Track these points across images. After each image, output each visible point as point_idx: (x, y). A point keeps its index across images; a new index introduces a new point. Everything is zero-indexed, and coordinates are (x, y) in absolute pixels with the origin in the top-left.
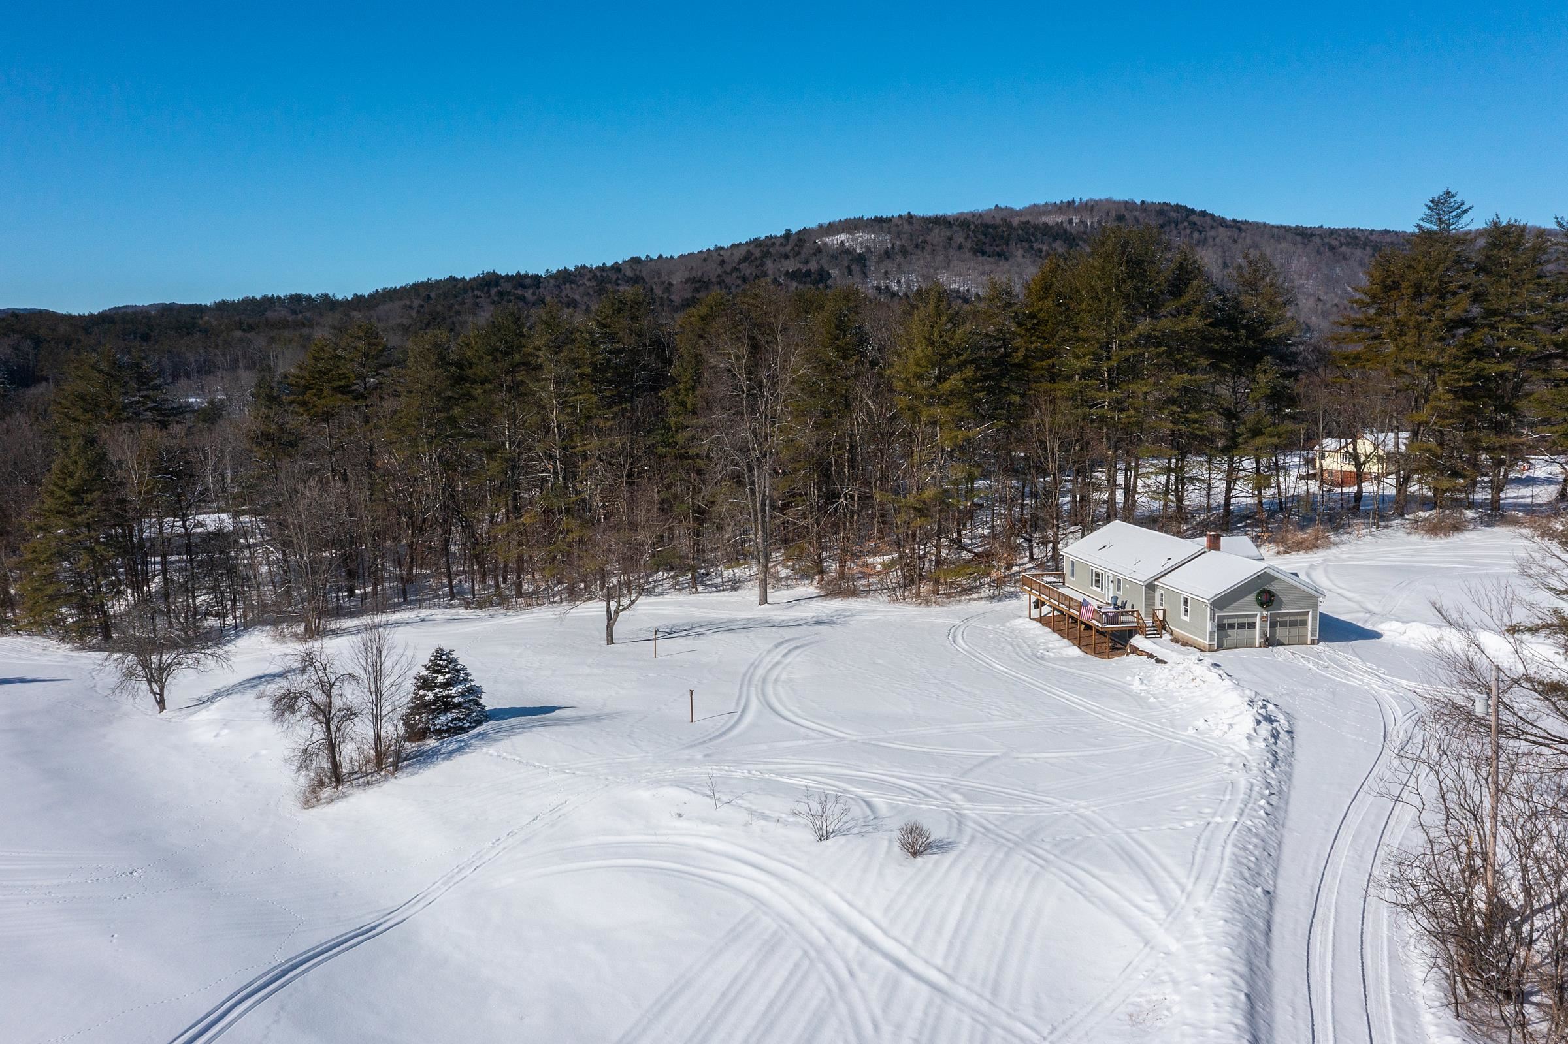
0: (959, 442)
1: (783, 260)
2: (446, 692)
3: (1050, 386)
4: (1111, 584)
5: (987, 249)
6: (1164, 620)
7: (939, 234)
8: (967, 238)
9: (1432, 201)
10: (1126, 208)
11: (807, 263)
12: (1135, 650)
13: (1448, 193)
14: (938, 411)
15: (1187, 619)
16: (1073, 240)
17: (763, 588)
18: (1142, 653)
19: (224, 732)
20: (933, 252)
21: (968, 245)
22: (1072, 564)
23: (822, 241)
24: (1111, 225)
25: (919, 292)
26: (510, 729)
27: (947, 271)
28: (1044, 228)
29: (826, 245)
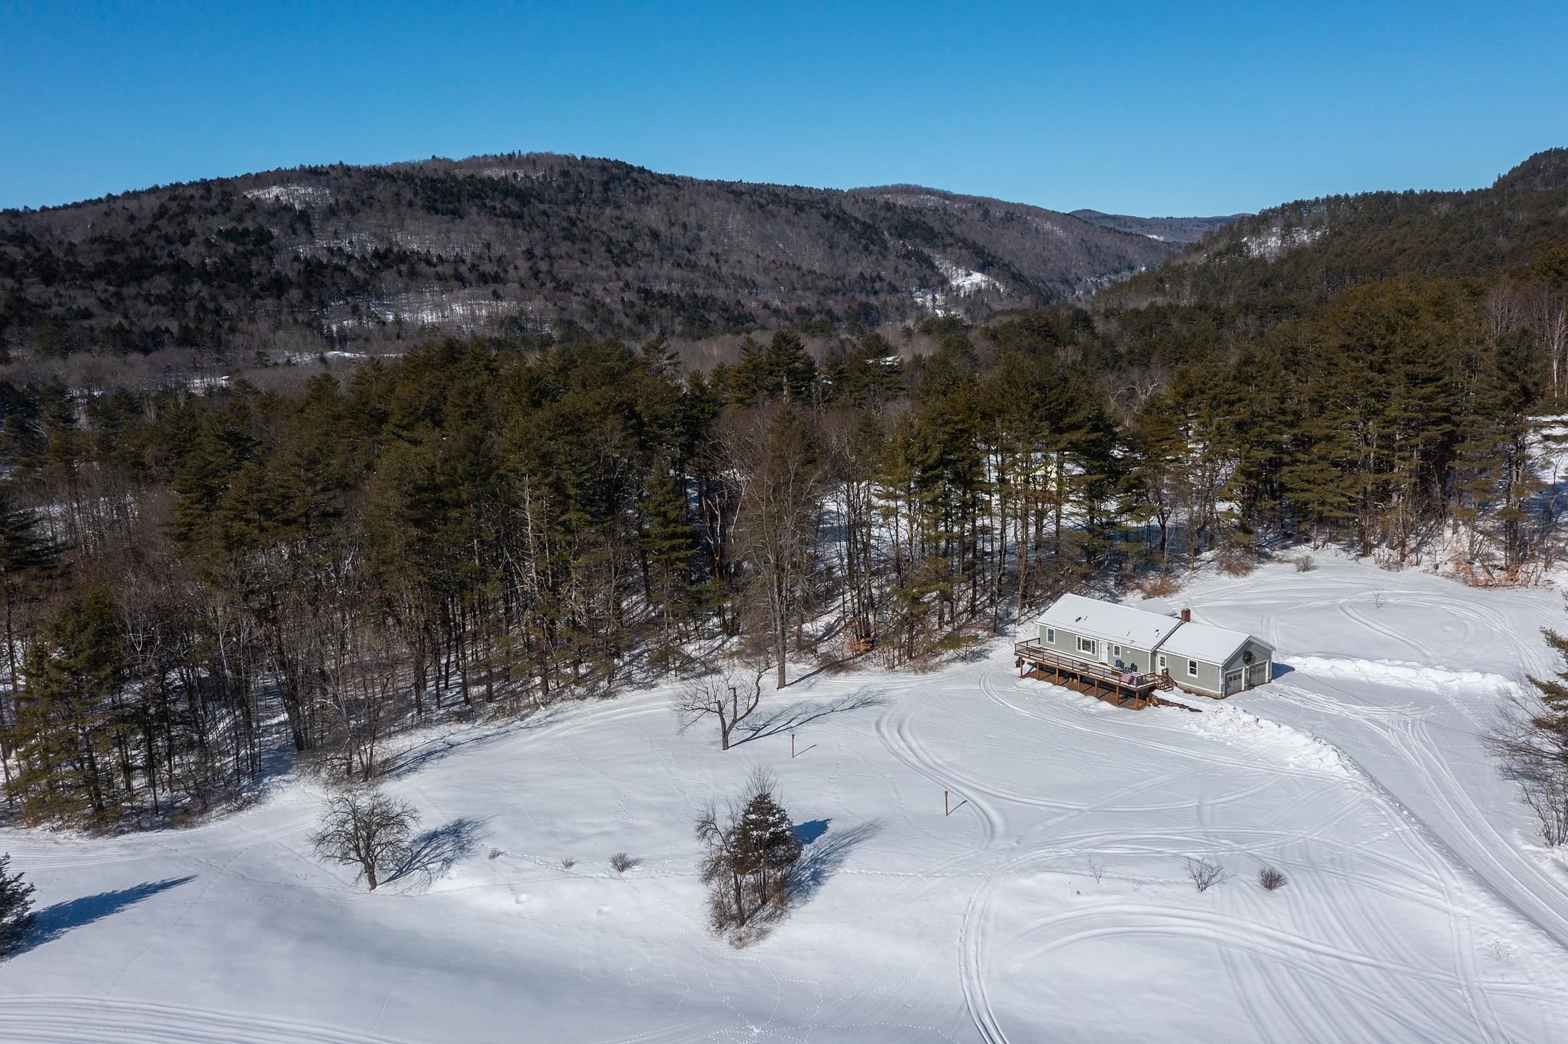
1: (209, 216)
4: (1106, 650)
5: (439, 206)
6: (1167, 676)
7: (385, 189)
8: (416, 194)
10: (569, 164)
11: (240, 220)
15: (1196, 676)
16: (523, 197)
17: (782, 672)
18: (1173, 704)
19: (523, 897)
20: (383, 209)
21: (419, 202)
22: (1051, 632)
23: (253, 194)
24: (557, 181)
25: (376, 254)
26: (833, 850)
27: (401, 230)
28: (491, 183)
29: (258, 199)
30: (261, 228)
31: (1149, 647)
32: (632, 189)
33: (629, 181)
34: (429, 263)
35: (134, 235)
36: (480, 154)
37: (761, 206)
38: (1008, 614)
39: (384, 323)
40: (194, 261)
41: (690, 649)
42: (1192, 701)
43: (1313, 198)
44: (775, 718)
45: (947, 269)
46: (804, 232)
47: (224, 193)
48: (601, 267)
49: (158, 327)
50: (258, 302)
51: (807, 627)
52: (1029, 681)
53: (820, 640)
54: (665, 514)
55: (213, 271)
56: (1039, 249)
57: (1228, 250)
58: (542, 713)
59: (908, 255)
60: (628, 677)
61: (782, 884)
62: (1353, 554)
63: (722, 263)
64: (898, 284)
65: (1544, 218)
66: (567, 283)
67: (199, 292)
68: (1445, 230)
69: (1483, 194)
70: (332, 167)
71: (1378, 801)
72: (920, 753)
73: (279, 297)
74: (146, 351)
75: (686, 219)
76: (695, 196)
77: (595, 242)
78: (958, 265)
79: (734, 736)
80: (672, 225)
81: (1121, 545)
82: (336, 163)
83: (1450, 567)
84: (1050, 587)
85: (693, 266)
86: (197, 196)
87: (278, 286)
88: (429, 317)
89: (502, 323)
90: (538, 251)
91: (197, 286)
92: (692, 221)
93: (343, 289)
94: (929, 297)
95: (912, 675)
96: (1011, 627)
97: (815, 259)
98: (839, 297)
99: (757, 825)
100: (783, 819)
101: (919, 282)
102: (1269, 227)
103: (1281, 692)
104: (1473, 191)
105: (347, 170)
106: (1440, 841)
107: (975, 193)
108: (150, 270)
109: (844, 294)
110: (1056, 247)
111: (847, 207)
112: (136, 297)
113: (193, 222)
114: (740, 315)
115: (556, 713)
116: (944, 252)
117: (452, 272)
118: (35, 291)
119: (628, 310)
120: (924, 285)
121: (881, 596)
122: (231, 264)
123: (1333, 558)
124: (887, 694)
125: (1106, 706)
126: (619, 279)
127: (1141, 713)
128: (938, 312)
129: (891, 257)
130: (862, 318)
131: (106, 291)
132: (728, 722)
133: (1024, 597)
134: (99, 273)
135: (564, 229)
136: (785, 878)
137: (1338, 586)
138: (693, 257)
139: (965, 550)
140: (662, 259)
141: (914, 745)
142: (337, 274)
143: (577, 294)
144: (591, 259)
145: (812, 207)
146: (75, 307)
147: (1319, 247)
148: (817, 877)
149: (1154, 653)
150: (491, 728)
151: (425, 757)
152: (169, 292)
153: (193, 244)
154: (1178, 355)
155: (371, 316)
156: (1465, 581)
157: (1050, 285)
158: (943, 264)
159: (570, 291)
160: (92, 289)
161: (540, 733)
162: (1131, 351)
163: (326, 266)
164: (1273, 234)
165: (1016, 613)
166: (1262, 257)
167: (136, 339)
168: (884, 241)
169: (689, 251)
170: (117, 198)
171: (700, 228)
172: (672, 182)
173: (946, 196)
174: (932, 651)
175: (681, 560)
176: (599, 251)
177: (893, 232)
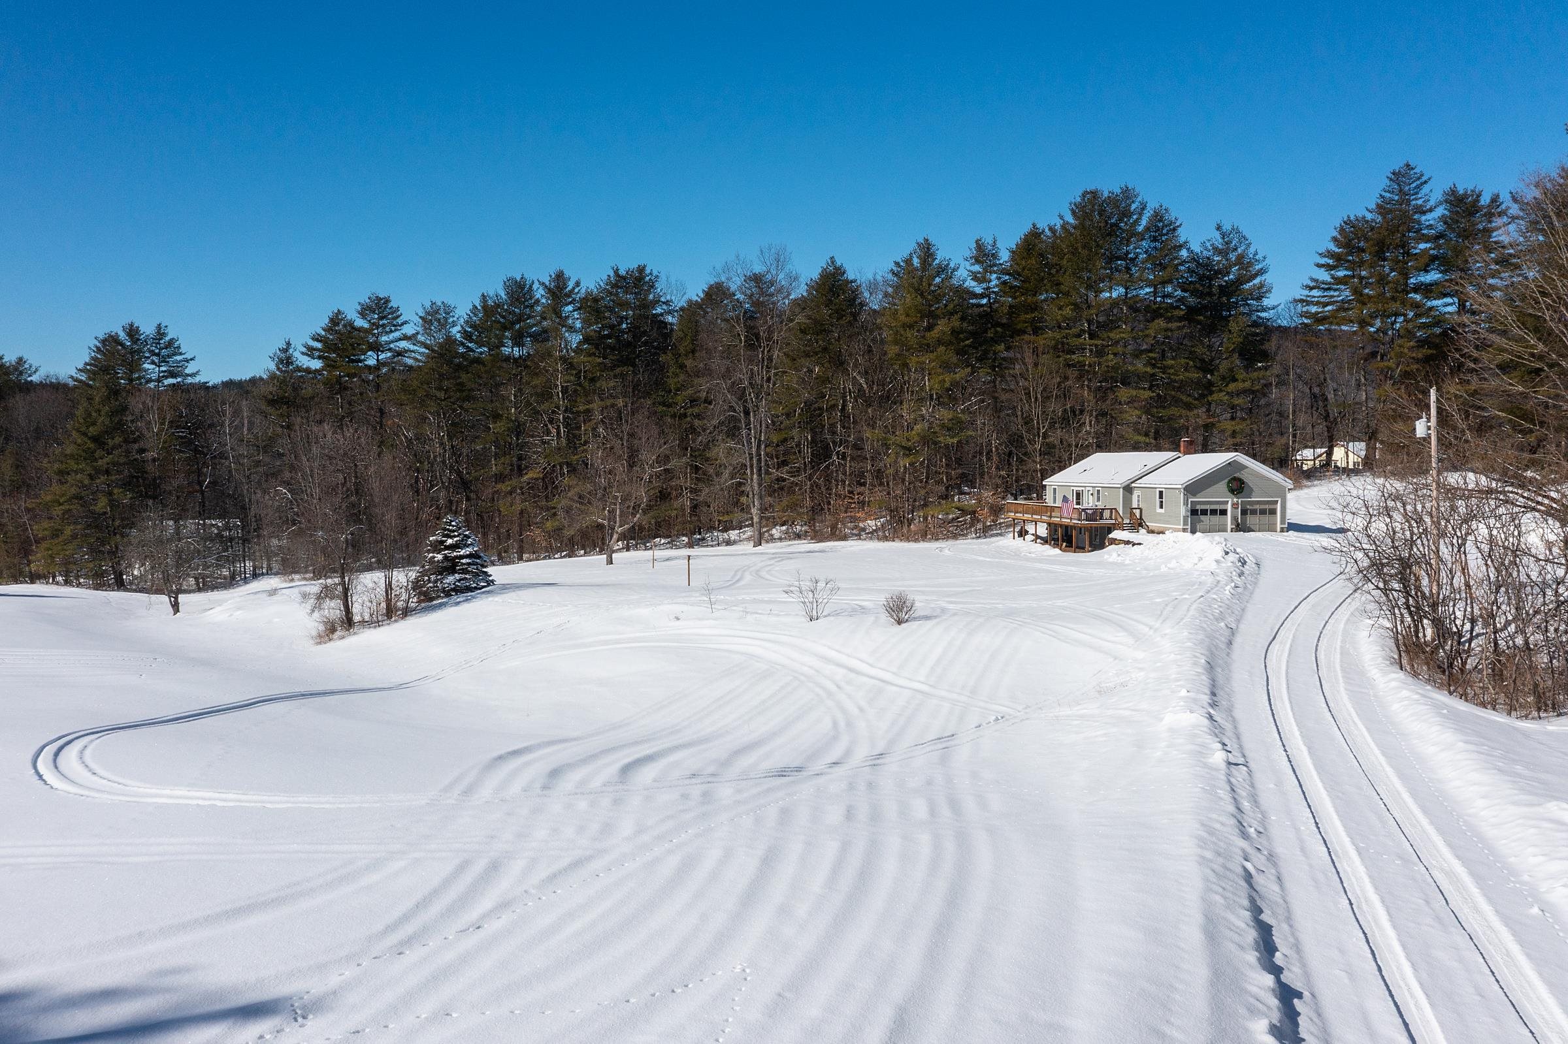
0: (947, 385)
2: (455, 554)
3: (1032, 338)
4: (1091, 497)
6: (1141, 518)
9: (1394, 173)
12: (1114, 541)
13: (1408, 165)
14: (926, 359)
15: (1162, 511)
22: (1054, 491)
31: (1122, 482)
149: (1128, 489)
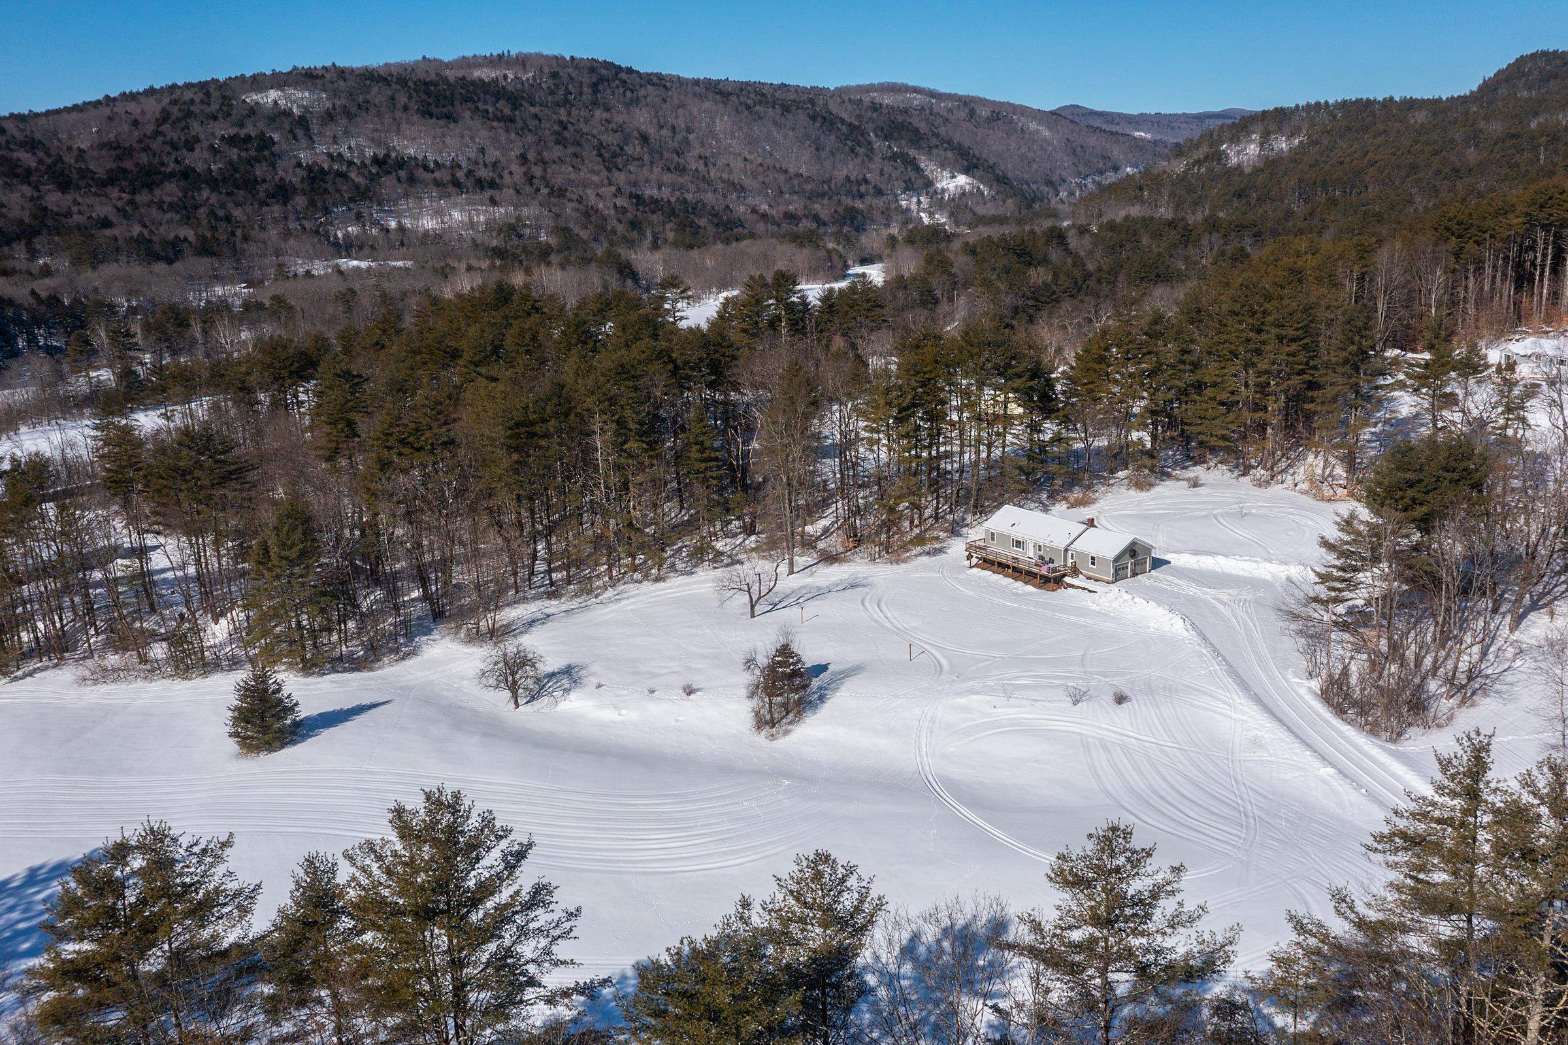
1: (211, 122)
4: (1031, 547)
5: (434, 110)
6: (1077, 567)
7: (379, 92)
8: (410, 98)
10: (558, 65)
11: (242, 125)
12: (1067, 585)
15: (1094, 567)
16: (515, 99)
17: (791, 564)
18: (1078, 587)
19: (624, 712)
20: (379, 114)
21: (413, 105)
22: (993, 534)
23: (252, 98)
24: (547, 82)
25: (376, 160)
26: (832, 681)
27: (397, 135)
28: (481, 84)
29: (257, 103)
30: (263, 133)
31: (1062, 546)
32: (621, 90)
33: (617, 82)
34: (426, 168)
35: (140, 141)
36: (470, 54)
37: (748, 108)
38: (964, 519)
39: (388, 230)
40: (200, 167)
41: (719, 545)
42: (1090, 585)
43: (1293, 105)
44: (787, 596)
45: (932, 172)
46: (791, 134)
47: (224, 97)
48: (593, 172)
49: (177, 237)
50: (265, 209)
51: (809, 529)
52: (975, 570)
53: (818, 538)
54: (702, 443)
55: (220, 178)
56: (1024, 150)
57: (1207, 158)
58: (610, 593)
59: (894, 157)
60: (673, 567)
61: (799, 702)
62: (1236, 474)
63: (711, 166)
64: (883, 187)
65: (1513, 131)
66: (560, 189)
67: (208, 199)
68: (1417, 142)
69: (1463, 100)
70: (325, 68)
71: (1204, 651)
72: (893, 620)
73: (285, 204)
74: (170, 262)
75: (674, 122)
76: (682, 97)
77: (586, 146)
78: (943, 167)
79: (758, 609)
80: (661, 127)
81: (1053, 467)
82: (328, 64)
83: (1305, 486)
84: (995, 500)
85: (682, 170)
86: (197, 100)
87: (283, 193)
88: (429, 223)
89: (500, 230)
90: (531, 156)
91: (205, 193)
92: (681, 123)
93: (346, 196)
94: (914, 200)
95: (889, 566)
96: (965, 530)
97: (802, 163)
98: (826, 201)
99: (781, 664)
100: (799, 660)
101: (903, 185)
102: (1249, 134)
103: (1157, 579)
104: (1453, 98)
105: (342, 73)
106: (1238, 676)
107: (961, 92)
108: (159, 177)
109: (830, 198)
110: (1042, 147)
111: (834, 108)
112: (149, 205)
113: (196, 127)
114: (729, 221)
115: (622, 592)
116: (929, 153)
117: (449, 178)
118: (54, 199)
119: (621, 217)
120: (909, 187)
121: (865, 505)
122: (236, 170)
123: (1220, 477)
124: (870, 580)
125: (1030, 588)
126: (611, 185)
127: (1054, 593)
128: (923, 215)
129: (877, 159)
130: (848, 222)
131: (120, 198)
132: (755, 598)
133: (975, 507)
134: (112, 179)
135: (555, 133)
136: (800, 699)
137: (1216, 499)
138: (682, 161)
139: (931, 470)
140: (652, 163)
141: (889, 615)
142: (339, 180)
143: (570, 200)
144: (583, 164)
145: (798, 108)
146: (94, 215)
147: (1296, 155)
148: (822, 699)
149: (1066, 550)
150: (574, 604)
151: (532, 623)
152: (180, 199)
153: (197, 150)
154: (1143, 275)
155: (375, 223)
156: (1315, 496)
157: (1034, 187)
158: (928, 166)
159: (564, 196)
160: (107, 196)
161: (612, 607)
162: (1100, 270)
163: (329, 173)
164: (1252, 141)
165: (969, 519)
166: (1239, 167)
167: (157, 248)
168: (869, 143)
169: (678, 154)
170: (115, 99)
171: (689, 130)
172: (659, 81)
173: (932, 94)
174: (904, 547)
175: (713, 478)
176: (589, 154)
177: (879, 133)
